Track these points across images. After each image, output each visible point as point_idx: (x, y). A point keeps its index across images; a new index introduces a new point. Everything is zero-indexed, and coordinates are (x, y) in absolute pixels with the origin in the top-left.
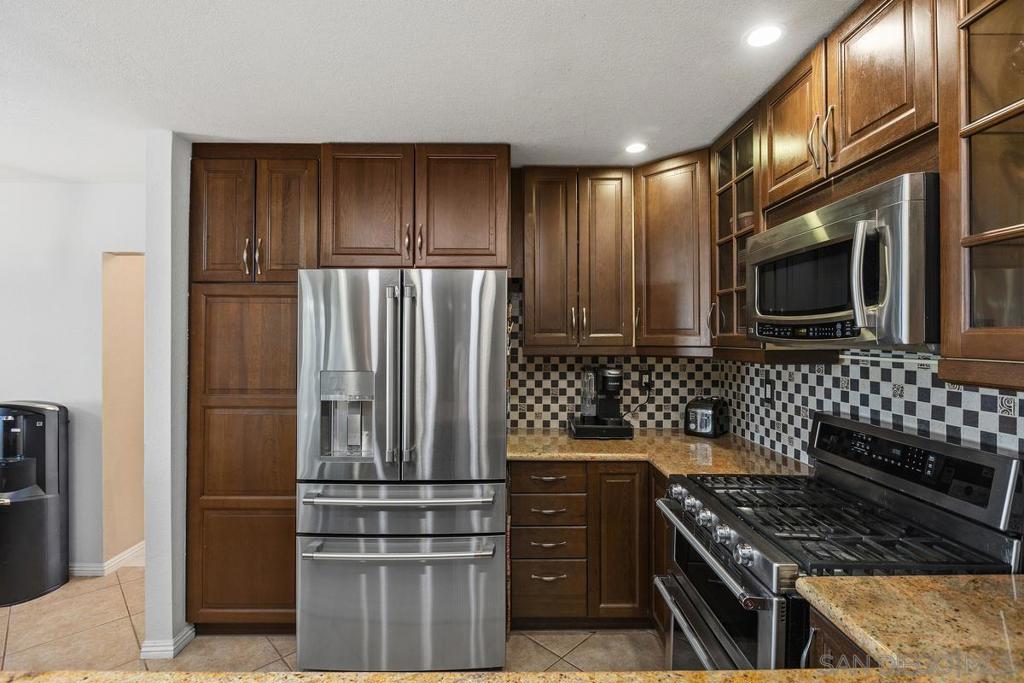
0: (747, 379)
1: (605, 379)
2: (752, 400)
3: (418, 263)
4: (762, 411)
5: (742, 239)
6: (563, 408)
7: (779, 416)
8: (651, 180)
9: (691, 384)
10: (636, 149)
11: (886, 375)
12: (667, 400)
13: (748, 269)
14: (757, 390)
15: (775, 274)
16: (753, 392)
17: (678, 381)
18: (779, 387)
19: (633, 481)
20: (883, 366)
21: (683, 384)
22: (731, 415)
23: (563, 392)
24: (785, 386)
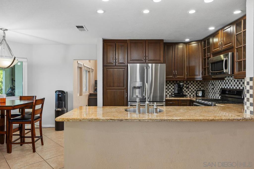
0: (209, 85)
1: (180, 85)
2: (210, 89)
3: (146, 62)
4: (212, 91)
5: (208, 58)
6: (170, 92)
7: (215, 91)
8: (190, 45)
9: (197, 87)
10: (187, 40)
11: (231, 81)
12: (192, 90)
13: (209, 64)
14: (211, 87)
15: (214, 65)
16: (210, 87)
17: (194, 86)
18: (215, 86)
19: (187, 103)
20: (231, 79)
21: (195, 87)
22: (205, 93)
23: (170, 89)
24: (216, 85)
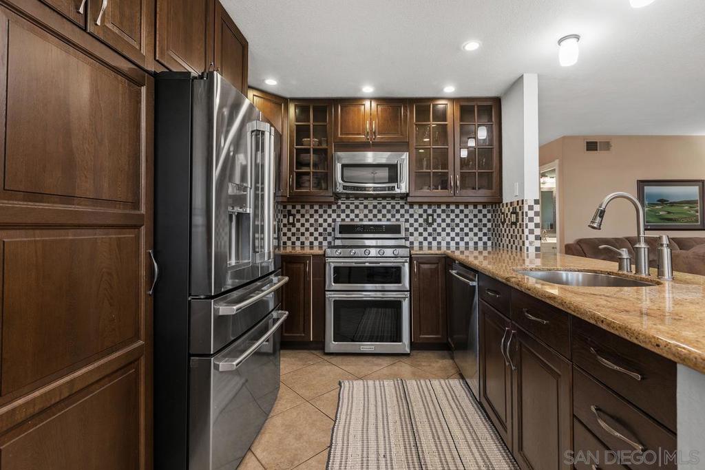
11: (357, 207)
